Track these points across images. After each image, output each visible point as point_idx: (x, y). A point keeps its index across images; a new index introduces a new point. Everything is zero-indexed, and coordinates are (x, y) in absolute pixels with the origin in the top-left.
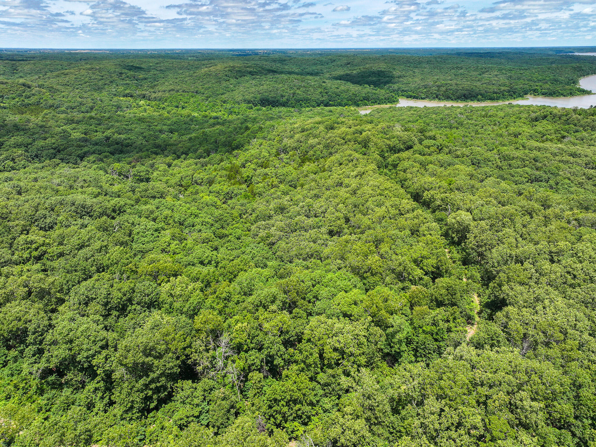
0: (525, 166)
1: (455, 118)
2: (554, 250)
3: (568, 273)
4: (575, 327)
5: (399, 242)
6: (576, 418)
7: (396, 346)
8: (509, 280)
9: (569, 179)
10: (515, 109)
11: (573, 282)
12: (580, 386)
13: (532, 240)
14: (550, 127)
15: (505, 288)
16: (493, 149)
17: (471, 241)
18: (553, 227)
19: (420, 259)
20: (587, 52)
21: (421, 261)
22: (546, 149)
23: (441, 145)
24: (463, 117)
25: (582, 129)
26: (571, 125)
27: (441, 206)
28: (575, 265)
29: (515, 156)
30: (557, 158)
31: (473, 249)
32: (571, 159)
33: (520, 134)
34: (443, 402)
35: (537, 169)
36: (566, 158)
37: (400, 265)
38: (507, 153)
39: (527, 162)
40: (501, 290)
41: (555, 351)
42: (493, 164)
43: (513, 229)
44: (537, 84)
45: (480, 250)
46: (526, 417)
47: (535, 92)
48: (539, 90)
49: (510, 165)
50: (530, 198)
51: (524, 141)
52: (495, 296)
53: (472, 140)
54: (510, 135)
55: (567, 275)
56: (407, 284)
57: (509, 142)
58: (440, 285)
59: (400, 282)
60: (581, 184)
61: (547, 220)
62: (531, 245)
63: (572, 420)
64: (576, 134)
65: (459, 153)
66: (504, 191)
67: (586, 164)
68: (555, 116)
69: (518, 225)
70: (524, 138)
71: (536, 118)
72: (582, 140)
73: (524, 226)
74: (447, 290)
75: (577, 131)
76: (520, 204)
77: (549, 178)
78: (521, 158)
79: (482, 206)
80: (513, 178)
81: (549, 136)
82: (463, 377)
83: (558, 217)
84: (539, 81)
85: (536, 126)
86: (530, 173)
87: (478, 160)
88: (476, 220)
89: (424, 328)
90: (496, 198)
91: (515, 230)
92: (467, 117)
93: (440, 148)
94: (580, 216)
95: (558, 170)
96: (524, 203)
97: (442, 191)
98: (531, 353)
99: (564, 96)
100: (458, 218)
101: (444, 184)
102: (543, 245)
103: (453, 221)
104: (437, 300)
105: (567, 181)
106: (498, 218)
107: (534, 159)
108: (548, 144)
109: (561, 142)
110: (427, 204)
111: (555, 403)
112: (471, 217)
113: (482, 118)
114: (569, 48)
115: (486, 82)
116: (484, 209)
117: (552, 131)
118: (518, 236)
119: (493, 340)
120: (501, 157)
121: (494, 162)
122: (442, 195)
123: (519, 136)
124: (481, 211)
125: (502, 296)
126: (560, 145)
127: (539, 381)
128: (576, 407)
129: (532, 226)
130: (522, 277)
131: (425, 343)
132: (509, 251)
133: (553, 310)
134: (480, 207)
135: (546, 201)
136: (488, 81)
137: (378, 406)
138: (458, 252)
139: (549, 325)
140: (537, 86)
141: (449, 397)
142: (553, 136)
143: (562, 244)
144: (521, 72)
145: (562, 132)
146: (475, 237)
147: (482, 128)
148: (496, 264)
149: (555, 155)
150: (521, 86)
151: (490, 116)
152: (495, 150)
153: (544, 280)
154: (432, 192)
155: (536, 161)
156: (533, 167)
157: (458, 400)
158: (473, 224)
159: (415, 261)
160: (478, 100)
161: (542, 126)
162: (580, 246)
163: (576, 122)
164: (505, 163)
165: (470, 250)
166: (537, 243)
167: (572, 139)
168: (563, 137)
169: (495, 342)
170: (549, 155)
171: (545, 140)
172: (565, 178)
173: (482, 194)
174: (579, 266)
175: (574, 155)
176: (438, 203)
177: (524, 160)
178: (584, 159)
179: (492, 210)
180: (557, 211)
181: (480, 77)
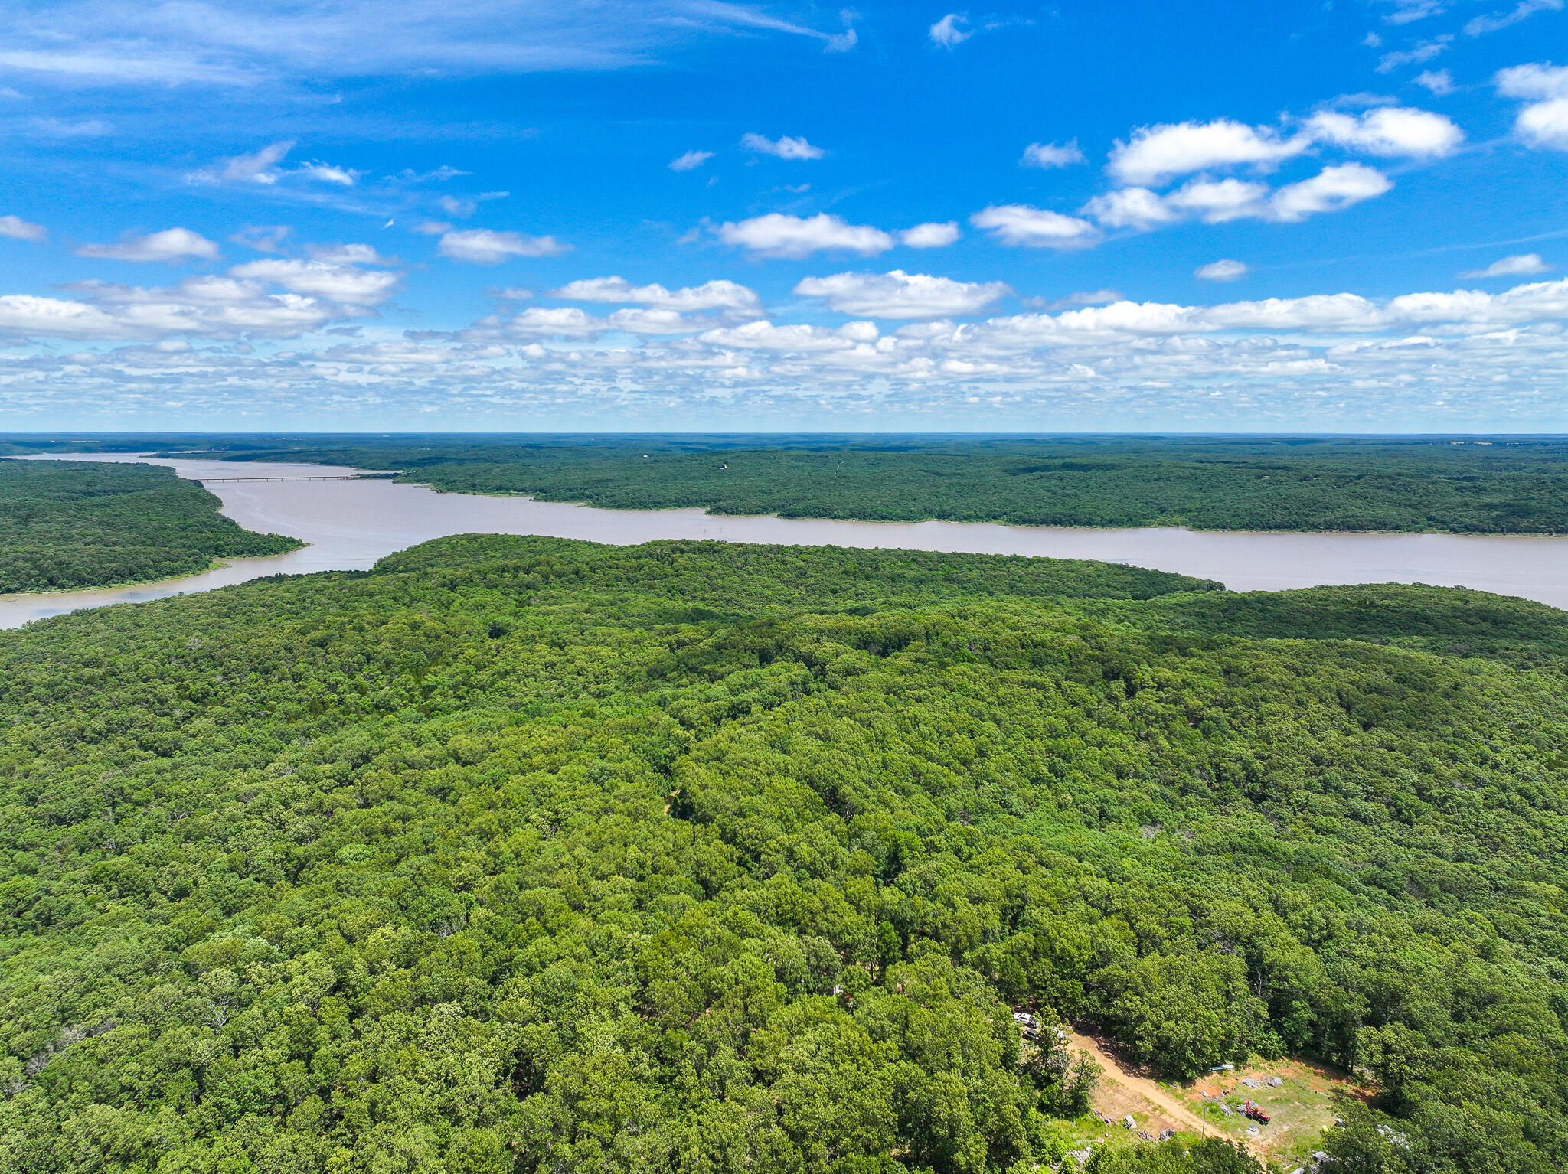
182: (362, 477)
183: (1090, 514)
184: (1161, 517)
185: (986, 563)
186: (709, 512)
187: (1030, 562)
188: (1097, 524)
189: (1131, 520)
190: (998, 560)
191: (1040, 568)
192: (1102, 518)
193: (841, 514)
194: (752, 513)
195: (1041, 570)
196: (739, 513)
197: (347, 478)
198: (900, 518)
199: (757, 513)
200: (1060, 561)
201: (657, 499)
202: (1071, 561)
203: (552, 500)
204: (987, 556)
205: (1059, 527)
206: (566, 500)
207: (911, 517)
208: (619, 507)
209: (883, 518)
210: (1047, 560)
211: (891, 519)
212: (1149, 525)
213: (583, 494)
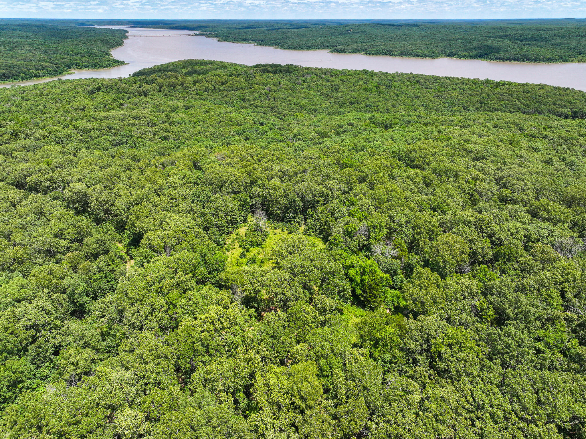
0: (103, 135)
1: (9, 101)
2: (156, 188)
3: (172, 199)
4: (188, 227)
5: (30, 227)
6: (210, 273)
7: (79, 300)
8: (138, 218)
9: (142, 138)
10: (69, 84)
11: (176, 203)
12: (205, 256)
13: (139, 187)
14: (108, 98)
15: (138, 224)
16: (68, 126)
17: (94, 204)
18: (149, 173)
19: (59, 233)
20: (105, 25)
21: (62, 234)
22: (114, 117)
23: (14, 131)
24: (18, 99)
25: (132, 95)
26: (123, 94)
27: (51, 186)
28: (174, 192)
29: (92, 128)
30: (125, 122)
31: (99, 209)
32: (136, 122)
33: (85, 107)
34: (136, 305)
35: (114, 135)
36: (132, 121)
37: (45, 243)
38: (83, 126)
39: (104, 131)
40: (135, 227)
41: (184, 244)
42: (76, 139)
43: (122, 184)
44: (76, 58)
45: (105, 207)
46: (186, 286)
47: (77, 66)
48: (80, 63)
49: (90, 136)
50: (122, 158)
51: (92, 113)
52: (134, 234)
53: (42, 121)
54: (76, 110)
55: (171, 201)
56: (59, 256)
57: (80, 116)
58: (89, 243)
59: (52, 258)
60: (151, 140)
61: (142, 170)
62: (141, 190)
63: (208, 276)
64: (130, 100)
65: (37, 135)
66: (100, 158)
67: (148, 124)
68: (107, 87)
69: (125, 179)
70: (90, 110)
71: (92, 91)
72: (137, 104)
73: (129, 179)
74: (98, 243)
75: (130, 98)
76: (117, 164)
77: (127, 141)
78: (97, 129)
79: (89, 173)
80: (99, 147)
81: (110, 106)
82: (141, 284)
83: (149, 165)
84: (77, 54)
85: (95, 98)
86: (110, 140)
87: (60, 138)
88: (89, 187)
89: (94, 278)
90: (97, 165)
91: (124, 184)
92: (22, 98)
93: (14, 134)
94: (162, 160)
95: (131, 132)
96: (120, 162)
97: (44, 172)
98: (172, 252)
99: (104, 67)
100: (73, 190)
101: (43, 166)
102: (148, 186)
103: (70, 194)
104: (92, 254)
105: (140, 139)
106: (107, 179)
107: (108, 127)
108: (113, 113)
109: (122, 109)
110: (35, 189)
111: (197, 271)
112: (85, 185)
113: (40, 98)
114: (88, 21)
115: (22, 58)
116: (92, 176)
117: (111, 101)
118: (128, 187)
119: (146, 258)
120: (79, 131)
121: (76, 137)
122: (46, 176)
123: (86, 110)
124: (91, 178)
125: (138, 231)
126: (123, 112)
127: (184, 263)
128: (207, 268)
129: (134, 176)
130: (145, 212)
131: (100, 287)
132: (127, 200)
133: (174, 223)
134: (88, 175)
135: (134, 157)
136: (24, 58)
137: (91, 340)
138: (87, 218)
139: (176, 232)
140: (76, 59)
141: (138, 300)
142: (114, 105)
143: (160, 182)
144: (55, 46)
145: (119, 100)
146: (97, 200)
147: (45, 107)
148: (123, 212)
149: (122, 120)
150: (61, 60)
151: (47, 94)
152: (71, 126)
153: (159, 208)
154: (35, 176)
155: (111, 129)
156: (110, 134)
157: (145, 298)
158: (89, 190)
159: (56, 236)
160: (23, 79)
161: (101, 97)
162: (170, 180)
163: (125, 90)
164: (85, 136)
165: (97, 211)
166: (144, 187)
167: (129, 105)
168: (122, 104)
169: (149, 258)
170: (118, 122)
171: (108, 109)
172: (138, 138)
173: (84, 164)
174: (175, 192)
175: (136, 118)
176: (47, 183)
177: (100, 130)
178: (145, 120)
179: (99, 174)
180: (146, 161)
181: (11, 53)
182: (196, 35)
183: (537, 54)
184: (580, 57)
185: (466, 84)
186: (331, 52)
187: (497, 85)
188: (540, 60)
189: (562, 58)
190: (475, 83)
191: (504, 90)
192: (544, 57)
193: (396, 53)
194: (351, 52)
195: (505, 91)
196: (345, 52)
197: (190, 35)
198: (427, 56)
199: (354, 52)
200: (519, 85)
201: (309, 45)
202: (527, 84)
203: (263, 45)
204: (469, 80)
205: (517, 62)
206: (269, 45)
207: (433, 56)
208: (290, 48)
209: (417, 56)
210: (510, 83)
211: (422, 57)
212: (573, 61)
213: (277, 42)
